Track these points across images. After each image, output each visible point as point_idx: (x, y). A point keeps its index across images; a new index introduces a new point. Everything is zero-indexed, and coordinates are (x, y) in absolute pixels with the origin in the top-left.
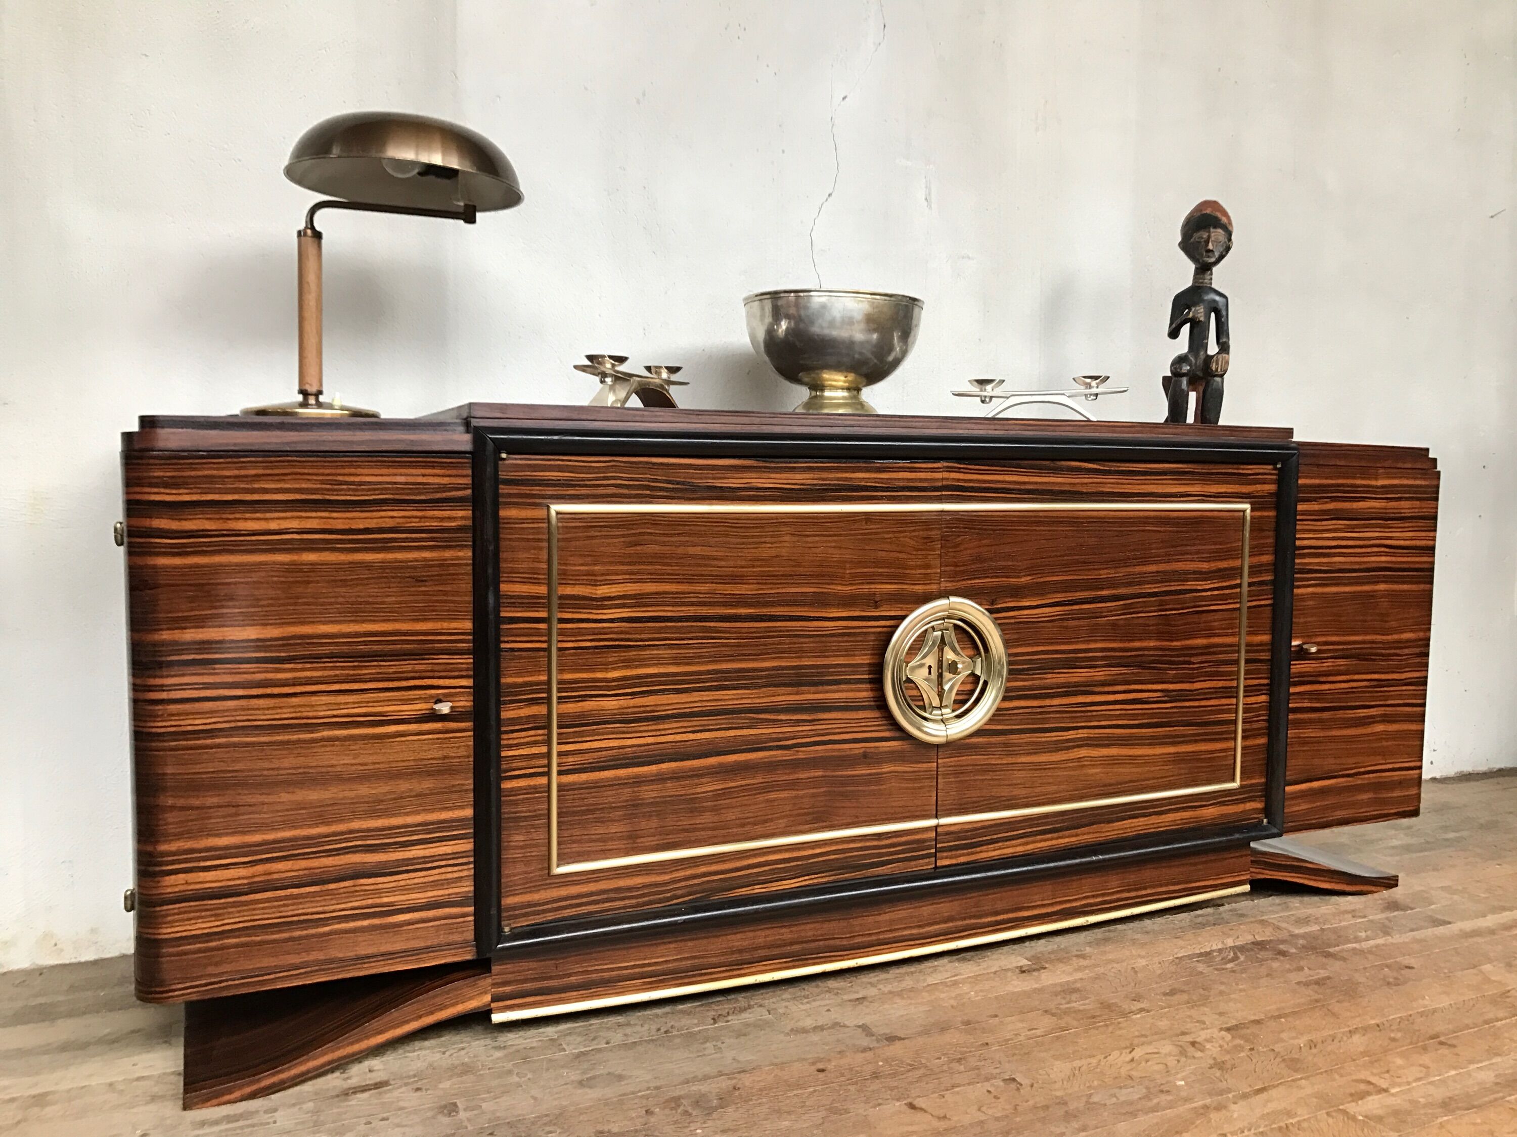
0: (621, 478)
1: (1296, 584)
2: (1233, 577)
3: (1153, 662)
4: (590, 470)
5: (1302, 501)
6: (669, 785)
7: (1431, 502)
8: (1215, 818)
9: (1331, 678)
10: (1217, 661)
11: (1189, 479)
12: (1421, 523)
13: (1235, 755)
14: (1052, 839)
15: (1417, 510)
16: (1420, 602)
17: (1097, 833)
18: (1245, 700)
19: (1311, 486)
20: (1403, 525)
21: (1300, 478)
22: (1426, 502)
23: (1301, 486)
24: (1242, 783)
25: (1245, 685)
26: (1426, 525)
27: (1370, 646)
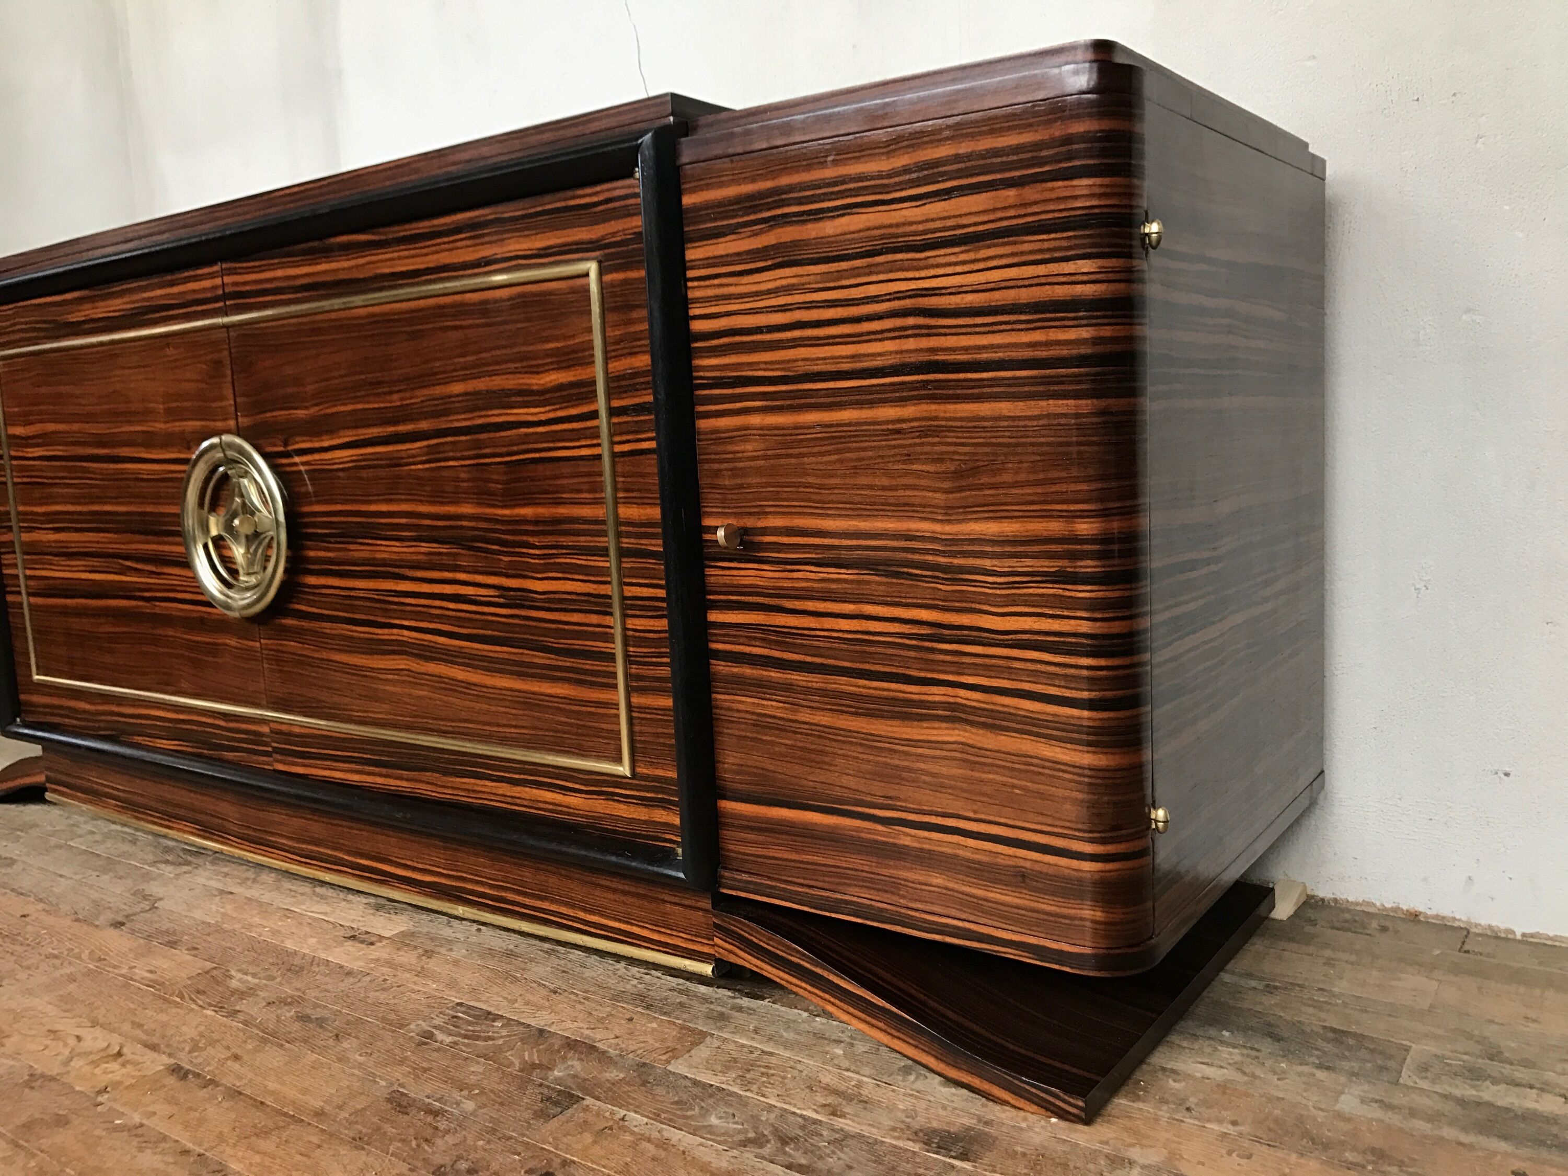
1: (699, 408)
2: (582, 399)
3: (476, 538)
4: (6, 318)
5: (692, 240)
7: (1060, 183)
8: (600, 818)
9: (810, 605)
10: (573, 547)
11: (496, 233)
12: (1030, 243)
13: (617, 716)
14: (381, 775)
15: (1012, 213)
16: (1042, 444)
17: (432, 784)
18: (631, 623)
19: (720, 204)
20: (971, 256)
21: (693, 191)
22: (1039, 186)
23: (696, 208)
24: (639, 770)
25: (627, 594)
26: (1046, 245)
27: (903, 544)
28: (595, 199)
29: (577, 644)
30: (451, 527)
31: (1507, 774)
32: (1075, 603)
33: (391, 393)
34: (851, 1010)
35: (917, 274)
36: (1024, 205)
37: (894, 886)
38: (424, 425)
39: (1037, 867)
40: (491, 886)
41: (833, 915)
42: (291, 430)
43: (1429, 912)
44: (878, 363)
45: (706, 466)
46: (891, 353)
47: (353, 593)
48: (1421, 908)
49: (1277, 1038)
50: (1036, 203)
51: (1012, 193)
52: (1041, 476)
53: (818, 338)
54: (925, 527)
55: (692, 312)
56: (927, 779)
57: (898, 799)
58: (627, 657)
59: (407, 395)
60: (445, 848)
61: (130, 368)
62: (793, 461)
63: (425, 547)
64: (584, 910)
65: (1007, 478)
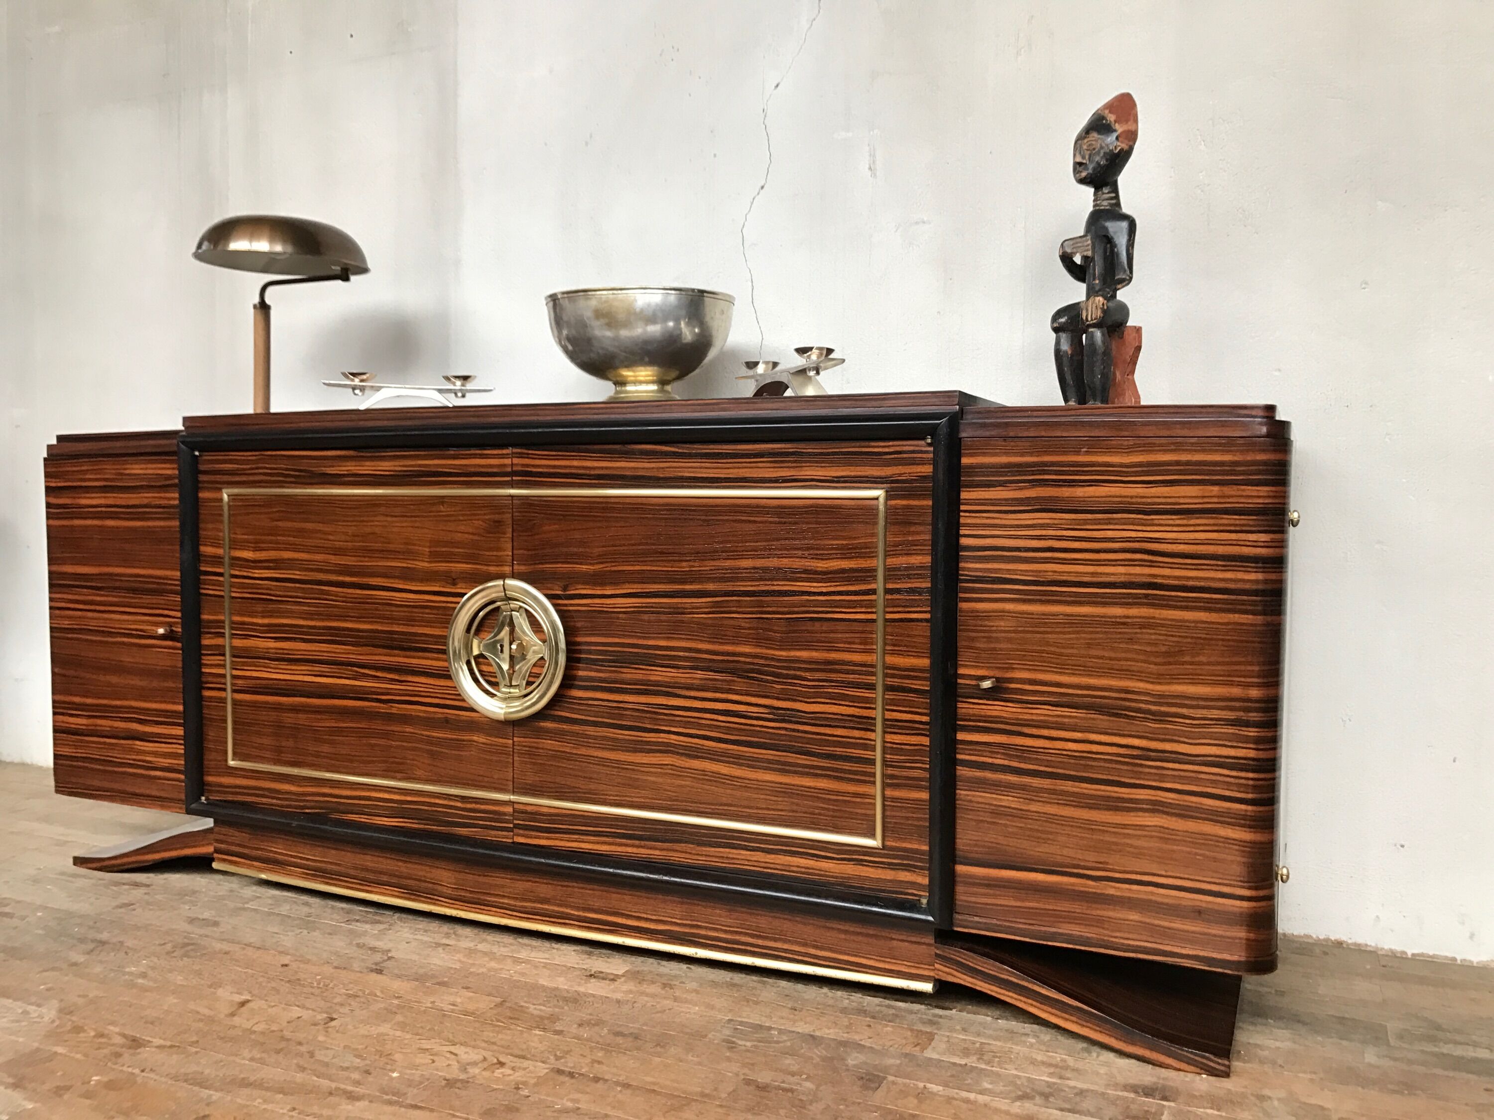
0: (267, 468)
1: (961, 595)
2: (863, 580)
3: (753, 671)
4: (247, 462)
5: (967, 486)
6: (300, 716)
7: (1249, 488)
8: (849, 878)
9: (1045, 732)
10: (843, 682)
11: (795, 462)
12: (1226, 520)
13: (874, 804)
14: (633, 846)
15: (1216, 500)
16: (1229, 640)
17: (686, 852)
18: (889, 738)
19: (993, 466)
20: (1185, 522)
21: (972, 455)
22: (1235, 487)
23: (971, 467)
24: (888, 843)
25: (886, 717)
26: (1237, 522)
27: (1123, 695)
28: (887, 450)
29: (839, 750)
30: (728, 661)
31: (1402, 846)
32: (1247, 740)
33: (682, 561)
34: (1050, 1009)
35: (1144, 528)
36: (1224, 497)
37: (1100, 922)
38: (711, 587)
39: (1210, 906)
40: (726, 932)
41: (1050, 943)
42: (570, 579)
43: (1350, 941)
44: (1111, 579)
45: (965, 634)
46: (1121, 574)
47: (621, 705)
48: (1344, 938)
49: (1304, 1023)
50: (1232, 496)
51: (1215, 489)
52: (1227, 660)
53: (1065, 559)
54: (1141, 686)
55: (962, 532)
56: (1132, 850)
57: (1107, 863)
58: (884, 761)
59: (696, 564)
60: (682, 903)
61: (392, 516)
62: (1038, 636)
63: (700, 674)
64: (816, 947)
65: (1203, 659)
